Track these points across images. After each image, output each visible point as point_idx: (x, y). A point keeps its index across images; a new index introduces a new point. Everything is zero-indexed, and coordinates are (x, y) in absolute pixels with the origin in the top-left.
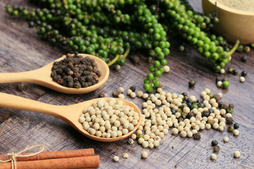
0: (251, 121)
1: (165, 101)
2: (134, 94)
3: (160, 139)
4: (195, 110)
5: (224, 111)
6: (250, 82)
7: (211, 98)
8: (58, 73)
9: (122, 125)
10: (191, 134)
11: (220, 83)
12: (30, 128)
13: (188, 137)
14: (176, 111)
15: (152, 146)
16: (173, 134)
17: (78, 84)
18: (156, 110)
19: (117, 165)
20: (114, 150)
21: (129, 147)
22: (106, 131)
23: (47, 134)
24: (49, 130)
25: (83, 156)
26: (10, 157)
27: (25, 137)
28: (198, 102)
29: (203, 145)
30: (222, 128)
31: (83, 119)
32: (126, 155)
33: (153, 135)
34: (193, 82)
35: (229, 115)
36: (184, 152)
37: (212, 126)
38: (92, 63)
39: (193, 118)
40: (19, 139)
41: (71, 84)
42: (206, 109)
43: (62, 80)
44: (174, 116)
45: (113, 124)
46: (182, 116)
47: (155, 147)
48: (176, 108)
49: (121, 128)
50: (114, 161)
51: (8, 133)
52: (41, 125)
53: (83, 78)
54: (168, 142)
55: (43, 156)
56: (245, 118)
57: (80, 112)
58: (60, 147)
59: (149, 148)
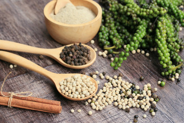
0: (167, 110)
1: (119, 85)
2: (103, 77)
3: (104, 106)
4: (134, 94)
5: (152, 99)
6: (180, 87)
7: (149, 90)
8: (65, 54)
9: (82, 92)
10: (124, 108)
11: (159, 82)
12: (33, 82)
13: (122, 109)
14: (123, 92)
15: (97, 109)
16: (114, 106)
17: (73, 63)
18: (111, 89)
19: (72, 115)
20: (74, 106)
21: (84, 107)
22: (72, 93)
23: (41, 88)
24: (43, 86)
25: (52, 104)
26: (10, 94)
27: (27, 86)
28: (139, 90)
29: (129, 116)
30: (146, 109)
31: (62, 83)
32: (80, 110)
33: (101, 103)
34: (143, 78)
35: (155, 102)
36: (116, 117)
37: (140, 106)
38: (88, 51)
39: (130, 99)
40: (24, 86)
41: (69, 62)
42: (142, 96)
43: (65, 58)
44: (120, 95)
45: (77, 90)
46: (124, 96)
47: (99, 110)
48: (124, 90)
49: (81, 93)
50: (71, 112)
51: (19, 82)
52: (40, 82)
53: (77, 60)
54: (109, 109)
55: (29, 98)
56: (165, 107)
57: (63, 79)
58: (44, 97)
59: (95, 109)
